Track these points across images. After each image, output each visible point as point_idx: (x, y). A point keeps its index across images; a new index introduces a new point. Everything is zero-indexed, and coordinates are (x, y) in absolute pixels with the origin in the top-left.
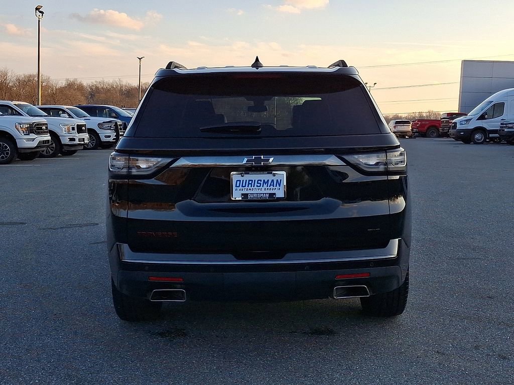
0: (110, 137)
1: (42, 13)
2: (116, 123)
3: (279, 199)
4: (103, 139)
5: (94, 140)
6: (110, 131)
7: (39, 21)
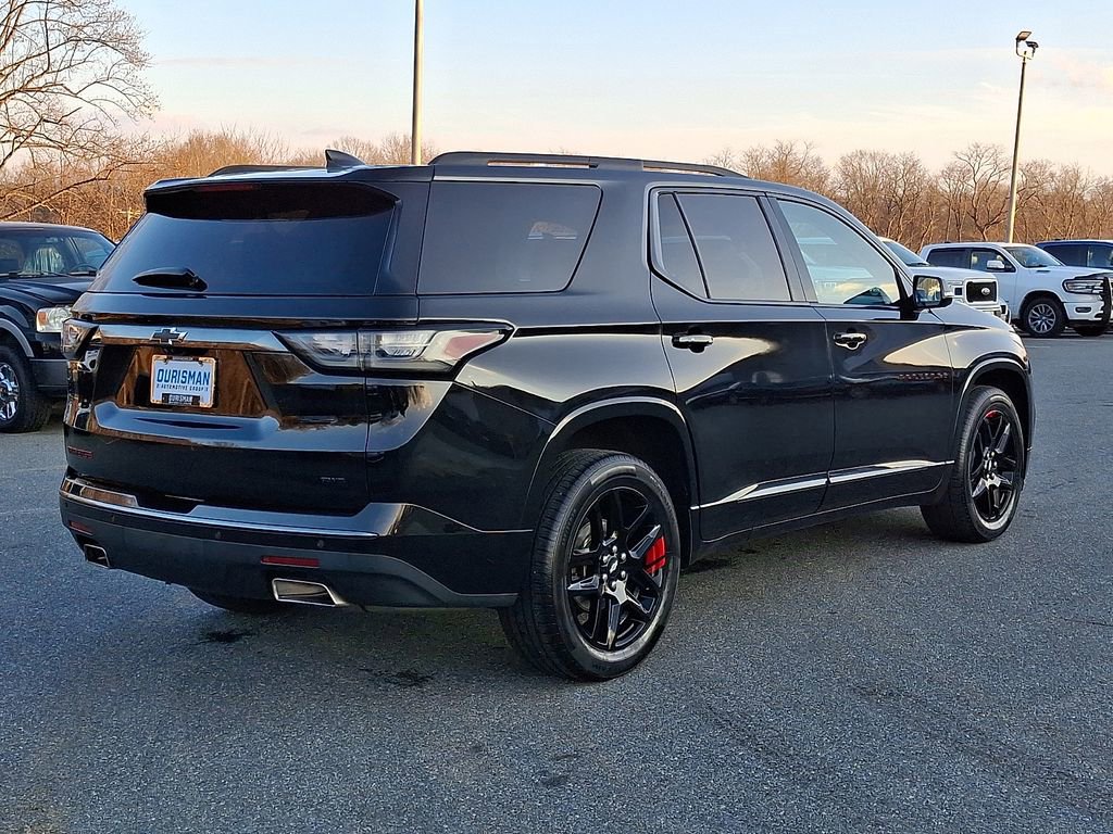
0: (1088, 309)
1: (1033, 45)
2: (1106, 280)
3: (205, 411)
4: (1073, 315)
5: (1052, 317)
6: (1090, 297)
7: (1024, 64)
